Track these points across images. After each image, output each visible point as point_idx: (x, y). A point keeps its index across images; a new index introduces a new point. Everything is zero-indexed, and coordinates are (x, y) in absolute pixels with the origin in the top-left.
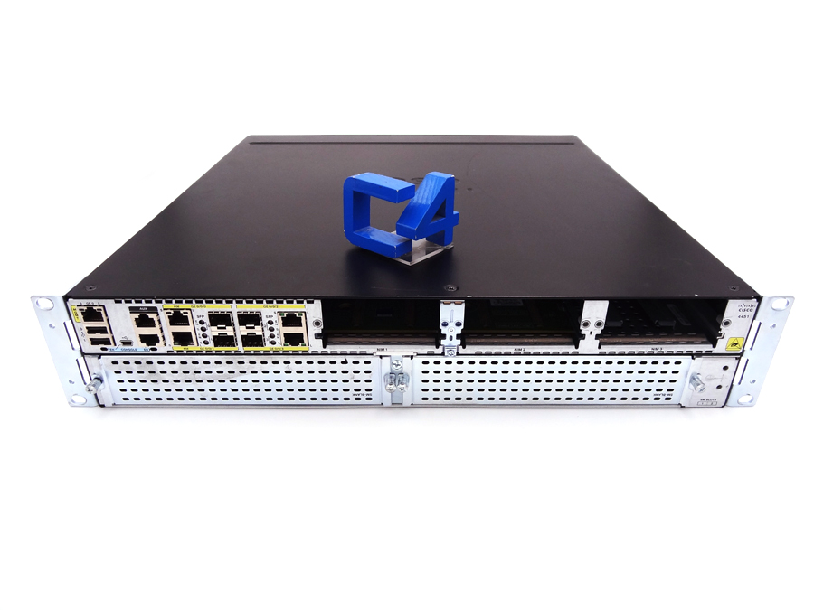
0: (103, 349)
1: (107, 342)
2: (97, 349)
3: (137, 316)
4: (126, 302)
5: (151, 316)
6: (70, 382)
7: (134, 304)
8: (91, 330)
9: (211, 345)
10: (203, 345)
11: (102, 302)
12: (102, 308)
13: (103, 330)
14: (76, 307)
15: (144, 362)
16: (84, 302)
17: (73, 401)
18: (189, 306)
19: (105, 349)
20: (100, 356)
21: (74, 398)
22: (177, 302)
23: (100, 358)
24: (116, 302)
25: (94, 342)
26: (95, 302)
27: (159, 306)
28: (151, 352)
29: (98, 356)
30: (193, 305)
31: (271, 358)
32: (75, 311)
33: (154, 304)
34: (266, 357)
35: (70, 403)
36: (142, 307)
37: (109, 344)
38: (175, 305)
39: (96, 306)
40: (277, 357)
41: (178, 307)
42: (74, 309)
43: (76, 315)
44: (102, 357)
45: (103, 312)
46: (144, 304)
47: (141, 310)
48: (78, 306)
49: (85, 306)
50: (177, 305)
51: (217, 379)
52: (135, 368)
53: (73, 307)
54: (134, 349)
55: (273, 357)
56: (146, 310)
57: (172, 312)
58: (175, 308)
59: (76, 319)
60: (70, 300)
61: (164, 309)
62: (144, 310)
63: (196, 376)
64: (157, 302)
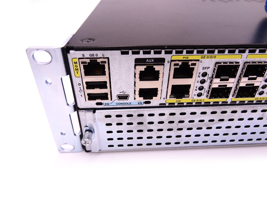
0: (97, 104)
1: (104, 97)
2: (92, 104)
3: (142, 68)
4: (134, 53)
5: (157, 68)
6: (62, 134)
7: (141, 56)
8: (90, 85)
11: (107, 53)
12: (106, 60)
13: (103, 85)
14: (77, 60)
15: (135, 115)
16: (87, 54)
17: (62, 149)
18: (198, 57)
19: (101, 104)
20: (94, 110)
21: (63, 146)
22: (188, 52)
23: (94, 112)
24: (123, 53)
25: (91, 97)
26: (100, 53)
27: (168, 57)
28: (145, 105)
29: (92, 110)
30: (204, 56)
31: (253, 106)
32: (76, 64)
33: (163, 55)
34: (248, 107)
35: (59, 150)
36: (148, 59)
37: (107, 98)
38: (185, 56)
39: (100, 58)
40: (258, 106)
41: (188, 58)
42: (75, 62)
43: (76, 69)
44: (97, 111)
45: (106, 65)
46: (152, 55)
47: (147, 62)
48: (79, 59)
49: (87, 58)
50: (187, 56)
51: (196, 127)
52: (127, 120)
53: (74, 60)
54: (129, 103)
55: (254, 106)
56: (153, 62)
57: (180, 63)
58: (184, 59)
59: (76, 73)
60: (71, 52)
61: (172, 61)
62: (151, 62)
63: (179, 125)
64: (166, 53)
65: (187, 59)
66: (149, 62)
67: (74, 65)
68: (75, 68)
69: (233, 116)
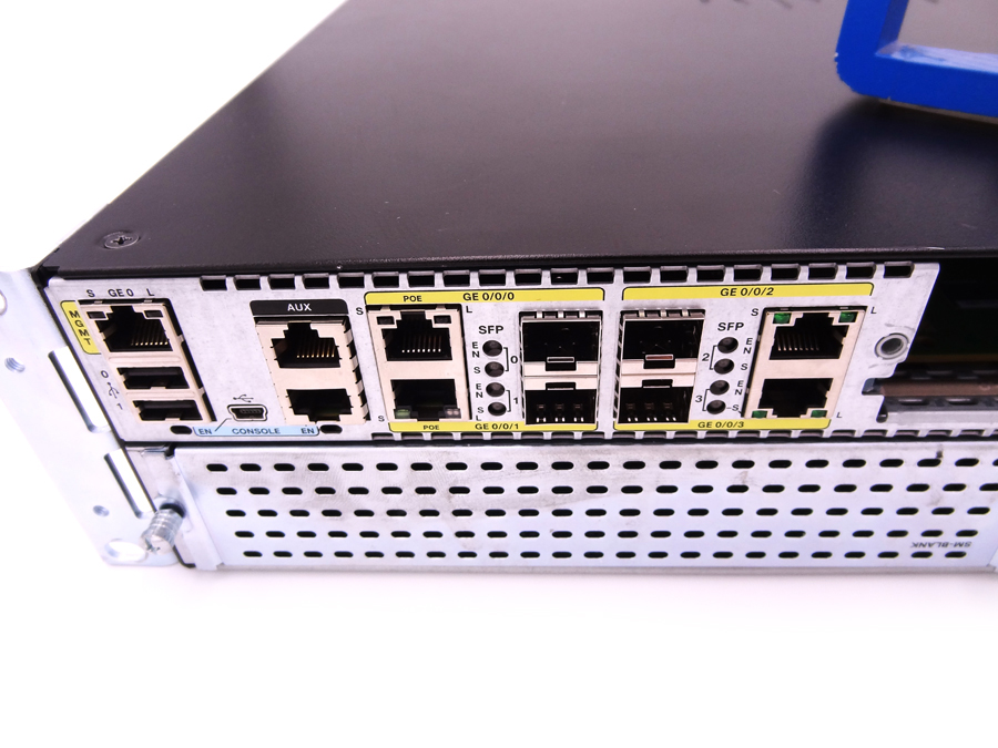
0: (176, 430)
1: (187, 410)
2: (161, 429)
3: (279, 330)
4: (241, 285)
5: (324, 330)
7: (266, 293)
8: (135, 379)
9: (515, 419)
10: (487, 418)
11: (162, 287)
12: (160, 307)
13: (173, 378)
14: (76, 306)
15: (301, 465)
16: (101, 288)
17: (112, 553)
18: (455, 295)
19: (186, 430)
20: (170, 448)
21: (115, 546)
22: (413, 282)
23: (170, 454)
24: (207, 286)
25: (150, 411)
26: (137, 287)
27: (353, 298)
28: (324, 437)
29: (166, 449)
30: (471, 293)
31: (697, 449)
32: (77, 319)
33: (334, 291)
34: (680, 450)
35: (104, 558)
36: (293, 302)
37: (196, 416)
38: (409, 294)
39: (141, 301)
40: (716, 449)
41: (418, 298)
42: (71, 313)
43: (80, 331)
44: (177, 451)
45: (165, 322)
46: (300, 292)
47: (291, 312)
48: (82, 302)
49: (105, 301)
50: (416, 294)
51: (515, 508)
52: (277, 480)
53: (68, 307)
54: (273, 431)
55: (703, 449)
56: (308, 312)
57: (397, 315)
58: (408, 302)
59: (84, 343)
60: (53, 282)
61: (369, 308)
62: (303, 312)
63: (453, 500)
64: (344, 283)
65: (416, 302)
66: (297, 312)
67: (73, 320)
68: (77, 328)
69: (634, 478)
